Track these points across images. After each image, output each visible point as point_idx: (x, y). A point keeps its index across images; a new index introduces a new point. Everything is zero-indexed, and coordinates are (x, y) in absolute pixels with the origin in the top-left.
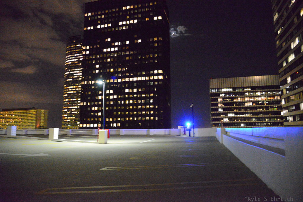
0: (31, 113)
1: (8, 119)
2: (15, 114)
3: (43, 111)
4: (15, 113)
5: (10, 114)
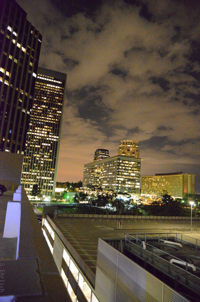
0: (178, 178)
1: (160, 183)
2: (165, 179)
3: (189, 176)
4: (165, 177)
5: (161, 179)
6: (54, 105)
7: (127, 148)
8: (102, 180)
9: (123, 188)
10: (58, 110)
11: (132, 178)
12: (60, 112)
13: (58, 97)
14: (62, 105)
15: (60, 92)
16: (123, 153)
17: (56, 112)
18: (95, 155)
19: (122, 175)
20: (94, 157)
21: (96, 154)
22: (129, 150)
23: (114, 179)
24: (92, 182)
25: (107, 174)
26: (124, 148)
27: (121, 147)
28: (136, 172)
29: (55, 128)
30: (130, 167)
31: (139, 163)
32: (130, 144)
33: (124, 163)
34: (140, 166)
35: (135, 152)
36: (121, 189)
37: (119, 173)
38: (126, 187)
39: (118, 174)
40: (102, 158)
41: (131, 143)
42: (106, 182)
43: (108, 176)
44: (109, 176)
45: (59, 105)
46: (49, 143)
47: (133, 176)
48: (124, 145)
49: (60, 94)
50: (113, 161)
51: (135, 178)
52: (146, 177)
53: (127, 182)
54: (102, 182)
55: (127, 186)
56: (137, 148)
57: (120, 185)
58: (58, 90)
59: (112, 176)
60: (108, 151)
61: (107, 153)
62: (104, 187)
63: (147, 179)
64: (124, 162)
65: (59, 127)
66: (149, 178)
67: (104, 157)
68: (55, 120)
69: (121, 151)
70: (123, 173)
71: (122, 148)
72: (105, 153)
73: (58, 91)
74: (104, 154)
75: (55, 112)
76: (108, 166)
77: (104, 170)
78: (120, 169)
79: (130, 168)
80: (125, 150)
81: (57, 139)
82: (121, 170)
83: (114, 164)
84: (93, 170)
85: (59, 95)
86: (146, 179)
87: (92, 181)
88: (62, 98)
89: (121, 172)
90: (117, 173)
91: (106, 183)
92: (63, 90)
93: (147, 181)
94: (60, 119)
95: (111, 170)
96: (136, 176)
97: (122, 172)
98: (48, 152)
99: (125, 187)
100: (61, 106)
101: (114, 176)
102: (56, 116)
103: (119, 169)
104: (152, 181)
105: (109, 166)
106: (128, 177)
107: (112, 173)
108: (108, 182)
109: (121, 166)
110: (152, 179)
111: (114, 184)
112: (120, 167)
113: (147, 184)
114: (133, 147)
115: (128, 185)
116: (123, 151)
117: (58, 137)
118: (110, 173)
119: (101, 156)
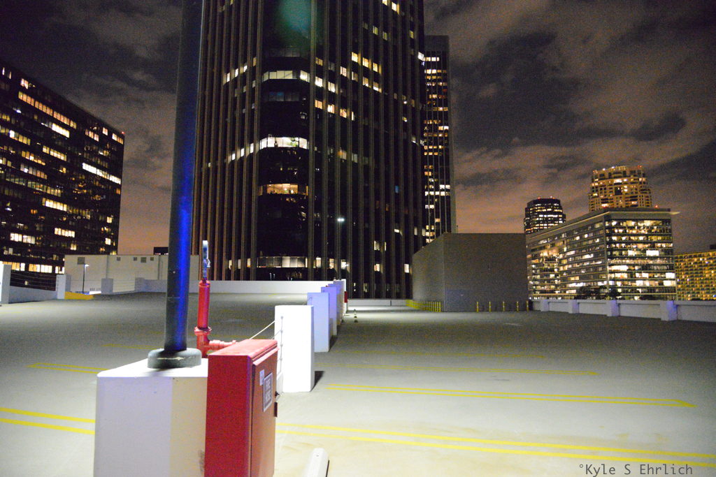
6: (430, 113)
7: (614, 187)
8: (565, 274)
9: (629, 290)
10: (441, 125)
11: (651, 262)
12: (446, 128)
13: (434, 94)
14: (447, 110)
15: (440, 80)
16: (603, 203)
17: (438, 128)
18: (527, 215)
19: (622, 257)
20: (525, 220)
21: (530, 213)
22: (618, 192)
23: (600, 269)
24: (537, 283)
25: (579, 258)
26: (605, 189)
27: (597, 187)
28: (659, 245)
29: (439, 167)
30: (643, 235)
31: (667, 221)
32: (621, 175)
33: (625, 227)
34: (670, 231)
35: (639, 194)
36: (623, 292)
37: (614, 253)
38: (639, 288)
39: (612, 257)
40: (545, 221)
41: (625, 172)
42: (577, 278)
43: (581, 264)
44: (585, 264)
45: (441, 112)
46: (432, 203)
47: (654, 258)
48: (604, 181)
49: (439, 86)
50: (593, 225)
51: (658, 261)
52: (681, 257)
53: (637, 275)
54: (565, 281)
55: (639, 283)
56: (641, 183)
57: (619, 284)
58: (434, 77)
59: (594, 263)
60: (558, 201)
61: (556, 206)
62: (574, 291)
63: (687, 260)
64: (625, 224)
65: (448, 162)
66: (690, 257)
67: (551, 217)
68: (438, 147)
69: (598, 197)
70: (623, 253)
71: (599, 189)
72: (553, 209)
73: (434, 81)
74: (550, 210)
75: (434, 129)
76: (578, 238)
77: (568, 251)
78: (615, 243)
79: (641, 238)
80: (607, 194)
81: (447, 190)
82: (618, 245)
83: (594, 232)
84: (535, 253)
85: (437, 90)
86: (681, 261)
87: (536, 280)
88: (446, 94)
89: (618, 250)
90: (609, 253)
91: (577, 282)
92: (445, 75)
93: (687, 267)
94: (447, 144)
95: (588, 249)
96: (660, 257)
97: (621, 250)
98: (433, 223)
99: (636, 288)
100: (446, 113)
101: (600, 262)
102: (436, 137)
103: (611, 242)
104: (700, 266)
105: (581, 237)
106: (639, 261)
107: (592, 255)
108: (582, 278)
109: (618, 235)
110: (701, 259)
111: (603, 281)
112: (614, 238)
113: (687, 274)
114: (632, 183)
115: (642, 282)
116: (602, 197)
117: (448, 187)
118: (587, 257)
119: (541, 216)
